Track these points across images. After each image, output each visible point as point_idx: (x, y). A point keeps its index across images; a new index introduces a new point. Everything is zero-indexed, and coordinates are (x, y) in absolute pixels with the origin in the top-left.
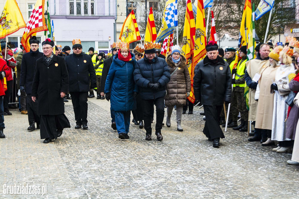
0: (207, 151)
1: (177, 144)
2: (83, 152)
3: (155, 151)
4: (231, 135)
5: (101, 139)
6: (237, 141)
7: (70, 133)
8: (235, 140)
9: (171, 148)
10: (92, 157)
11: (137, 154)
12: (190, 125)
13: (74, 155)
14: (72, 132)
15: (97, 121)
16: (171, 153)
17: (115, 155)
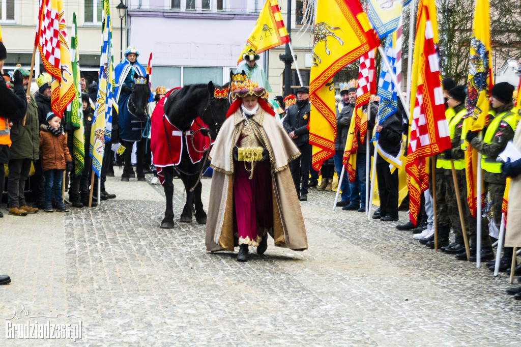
0: (396, 310)
1: (336, 293)
2: (121, 303)
3: (282, 305)
4: (464, 278)
5: (174, 275)
6: (472, 292)
7: (111, 259)
8: (468, 288)
9: (320, 301)
10: (137, 315)
11: (239, 311)
12: (382, 252)
13: (98, 308)
14: (116, 259)
15: (180, 236)
16: (314, 313)
17: (188, 311)
